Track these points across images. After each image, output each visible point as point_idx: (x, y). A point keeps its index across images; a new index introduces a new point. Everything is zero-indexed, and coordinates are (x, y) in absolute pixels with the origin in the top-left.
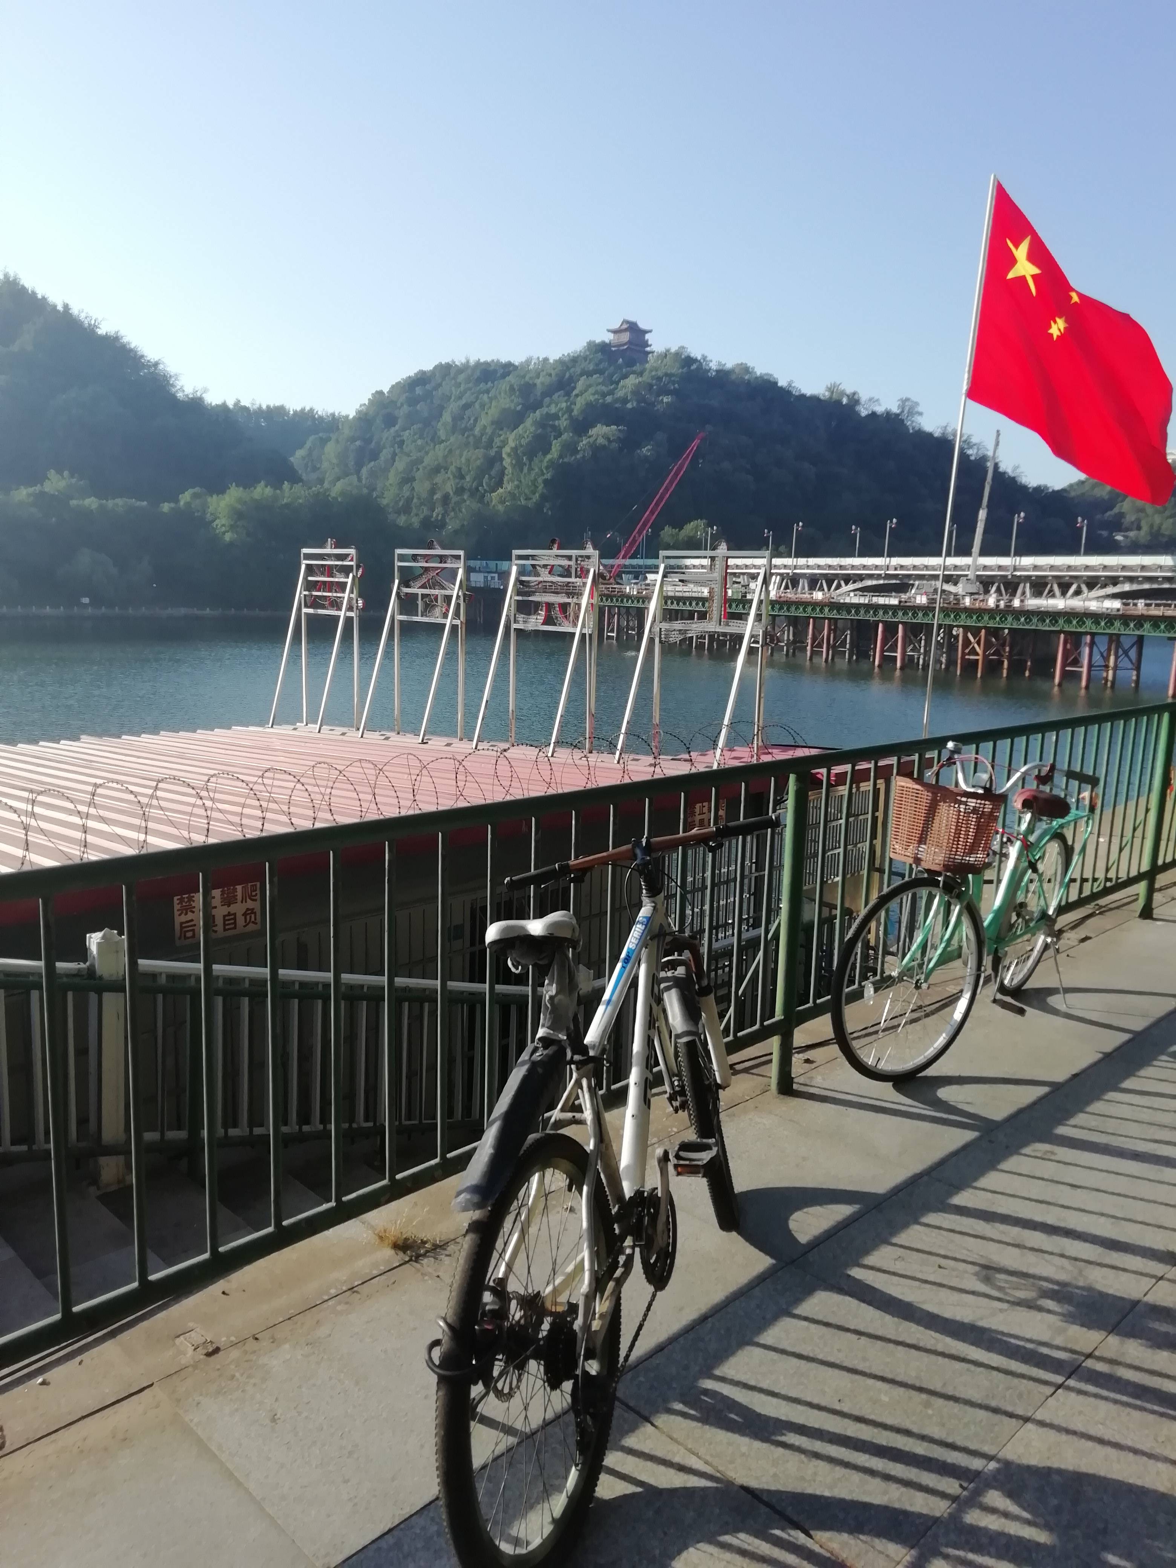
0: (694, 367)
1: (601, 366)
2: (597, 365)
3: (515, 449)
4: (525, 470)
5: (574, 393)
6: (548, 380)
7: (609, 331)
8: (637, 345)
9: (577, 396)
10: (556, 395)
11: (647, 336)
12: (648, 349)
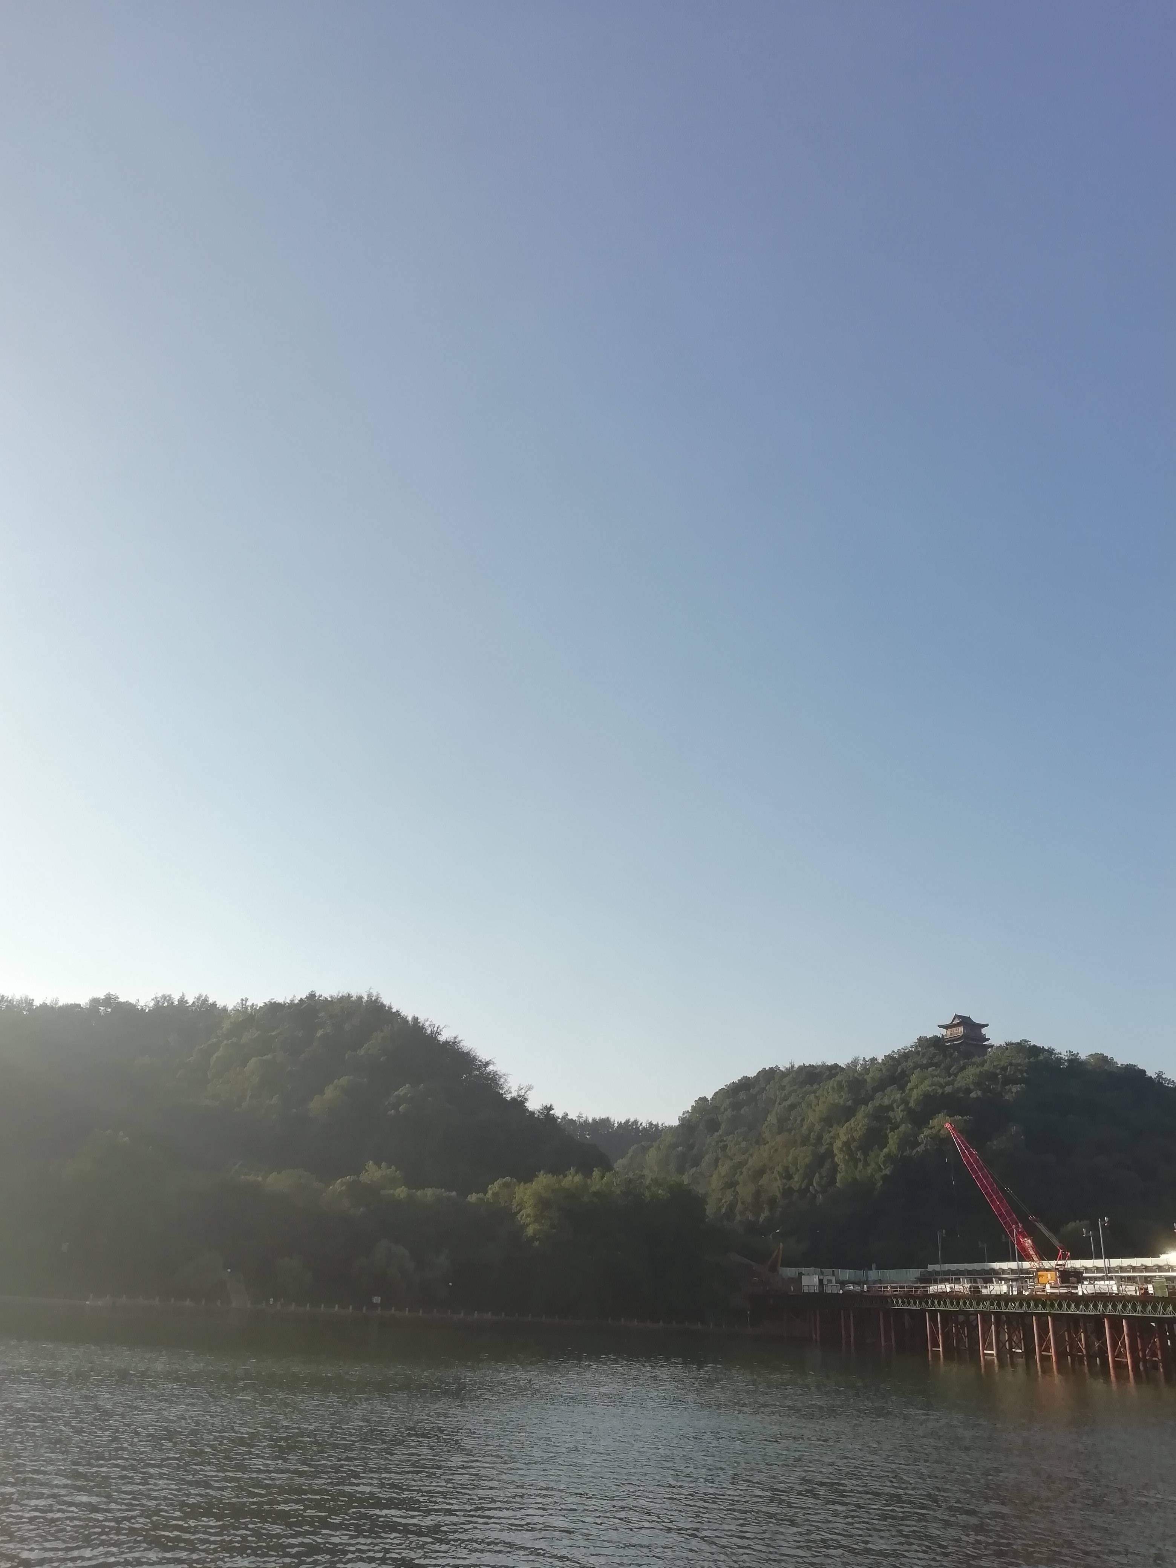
0: (1041, 1057)
1: (935, 1060)
2: (931, 1059)
3: (847, 1144)
4: (860, 1165)
5: (909, 1086)
6: (878, 1075)
7: (940, 1026)
8: (972, 1039)
9: (912, 1089)
10: (889, 1089)
11: (984, 1031)
12: (986, 1043)
